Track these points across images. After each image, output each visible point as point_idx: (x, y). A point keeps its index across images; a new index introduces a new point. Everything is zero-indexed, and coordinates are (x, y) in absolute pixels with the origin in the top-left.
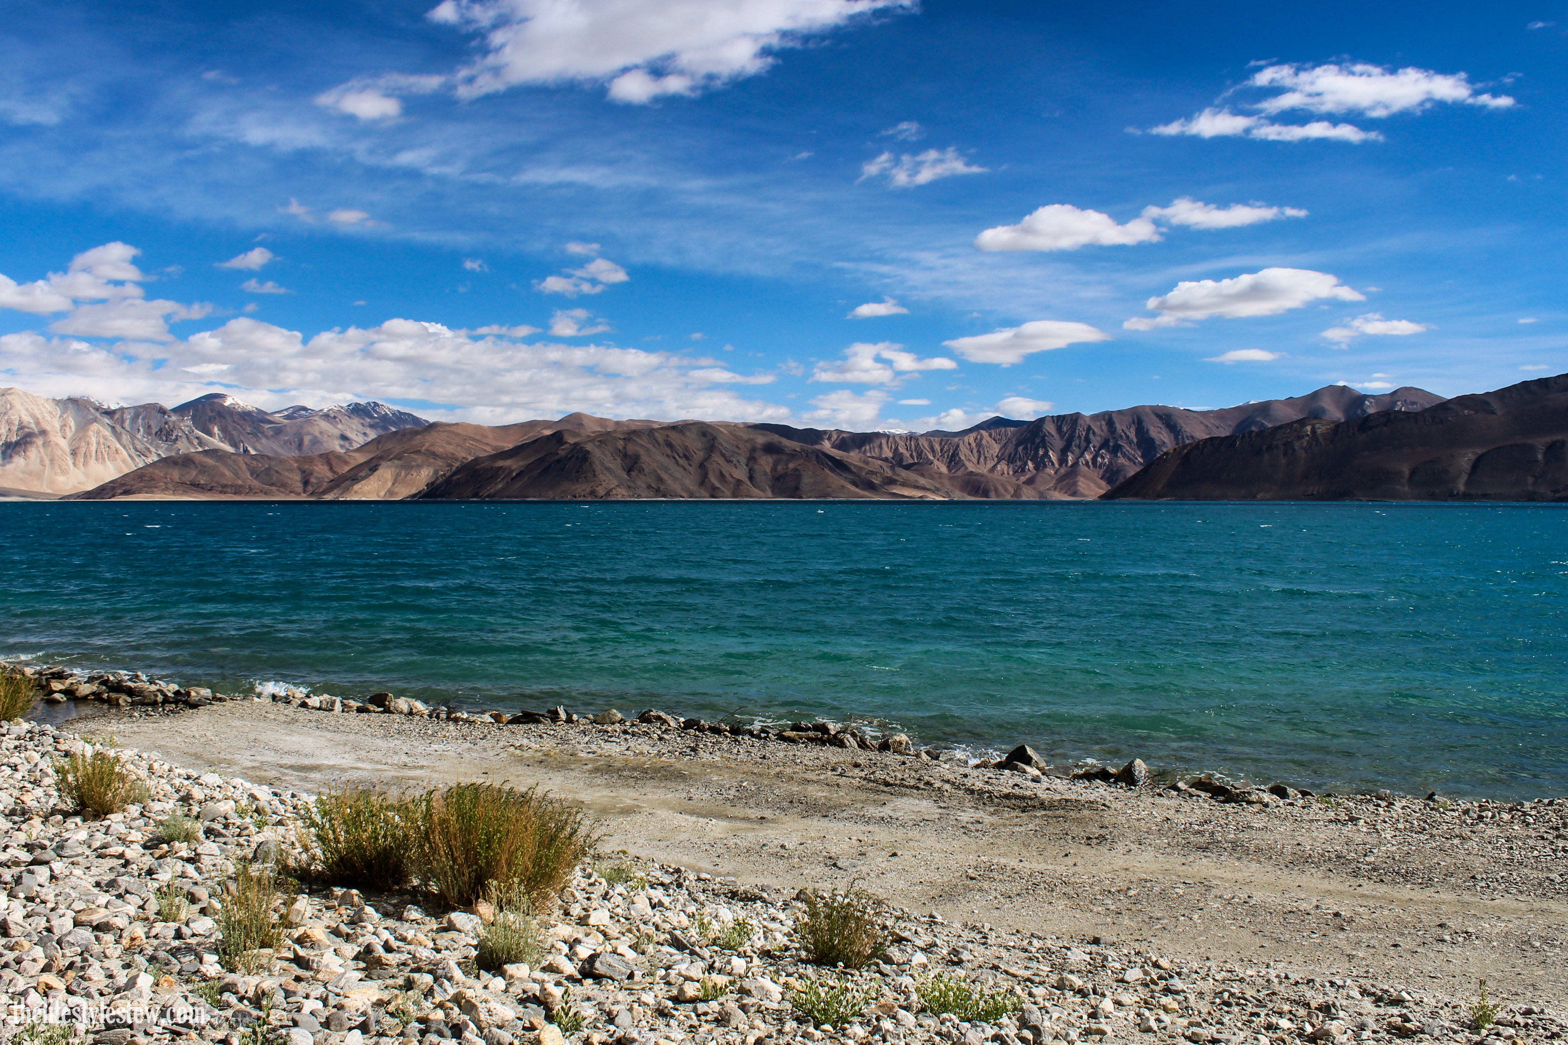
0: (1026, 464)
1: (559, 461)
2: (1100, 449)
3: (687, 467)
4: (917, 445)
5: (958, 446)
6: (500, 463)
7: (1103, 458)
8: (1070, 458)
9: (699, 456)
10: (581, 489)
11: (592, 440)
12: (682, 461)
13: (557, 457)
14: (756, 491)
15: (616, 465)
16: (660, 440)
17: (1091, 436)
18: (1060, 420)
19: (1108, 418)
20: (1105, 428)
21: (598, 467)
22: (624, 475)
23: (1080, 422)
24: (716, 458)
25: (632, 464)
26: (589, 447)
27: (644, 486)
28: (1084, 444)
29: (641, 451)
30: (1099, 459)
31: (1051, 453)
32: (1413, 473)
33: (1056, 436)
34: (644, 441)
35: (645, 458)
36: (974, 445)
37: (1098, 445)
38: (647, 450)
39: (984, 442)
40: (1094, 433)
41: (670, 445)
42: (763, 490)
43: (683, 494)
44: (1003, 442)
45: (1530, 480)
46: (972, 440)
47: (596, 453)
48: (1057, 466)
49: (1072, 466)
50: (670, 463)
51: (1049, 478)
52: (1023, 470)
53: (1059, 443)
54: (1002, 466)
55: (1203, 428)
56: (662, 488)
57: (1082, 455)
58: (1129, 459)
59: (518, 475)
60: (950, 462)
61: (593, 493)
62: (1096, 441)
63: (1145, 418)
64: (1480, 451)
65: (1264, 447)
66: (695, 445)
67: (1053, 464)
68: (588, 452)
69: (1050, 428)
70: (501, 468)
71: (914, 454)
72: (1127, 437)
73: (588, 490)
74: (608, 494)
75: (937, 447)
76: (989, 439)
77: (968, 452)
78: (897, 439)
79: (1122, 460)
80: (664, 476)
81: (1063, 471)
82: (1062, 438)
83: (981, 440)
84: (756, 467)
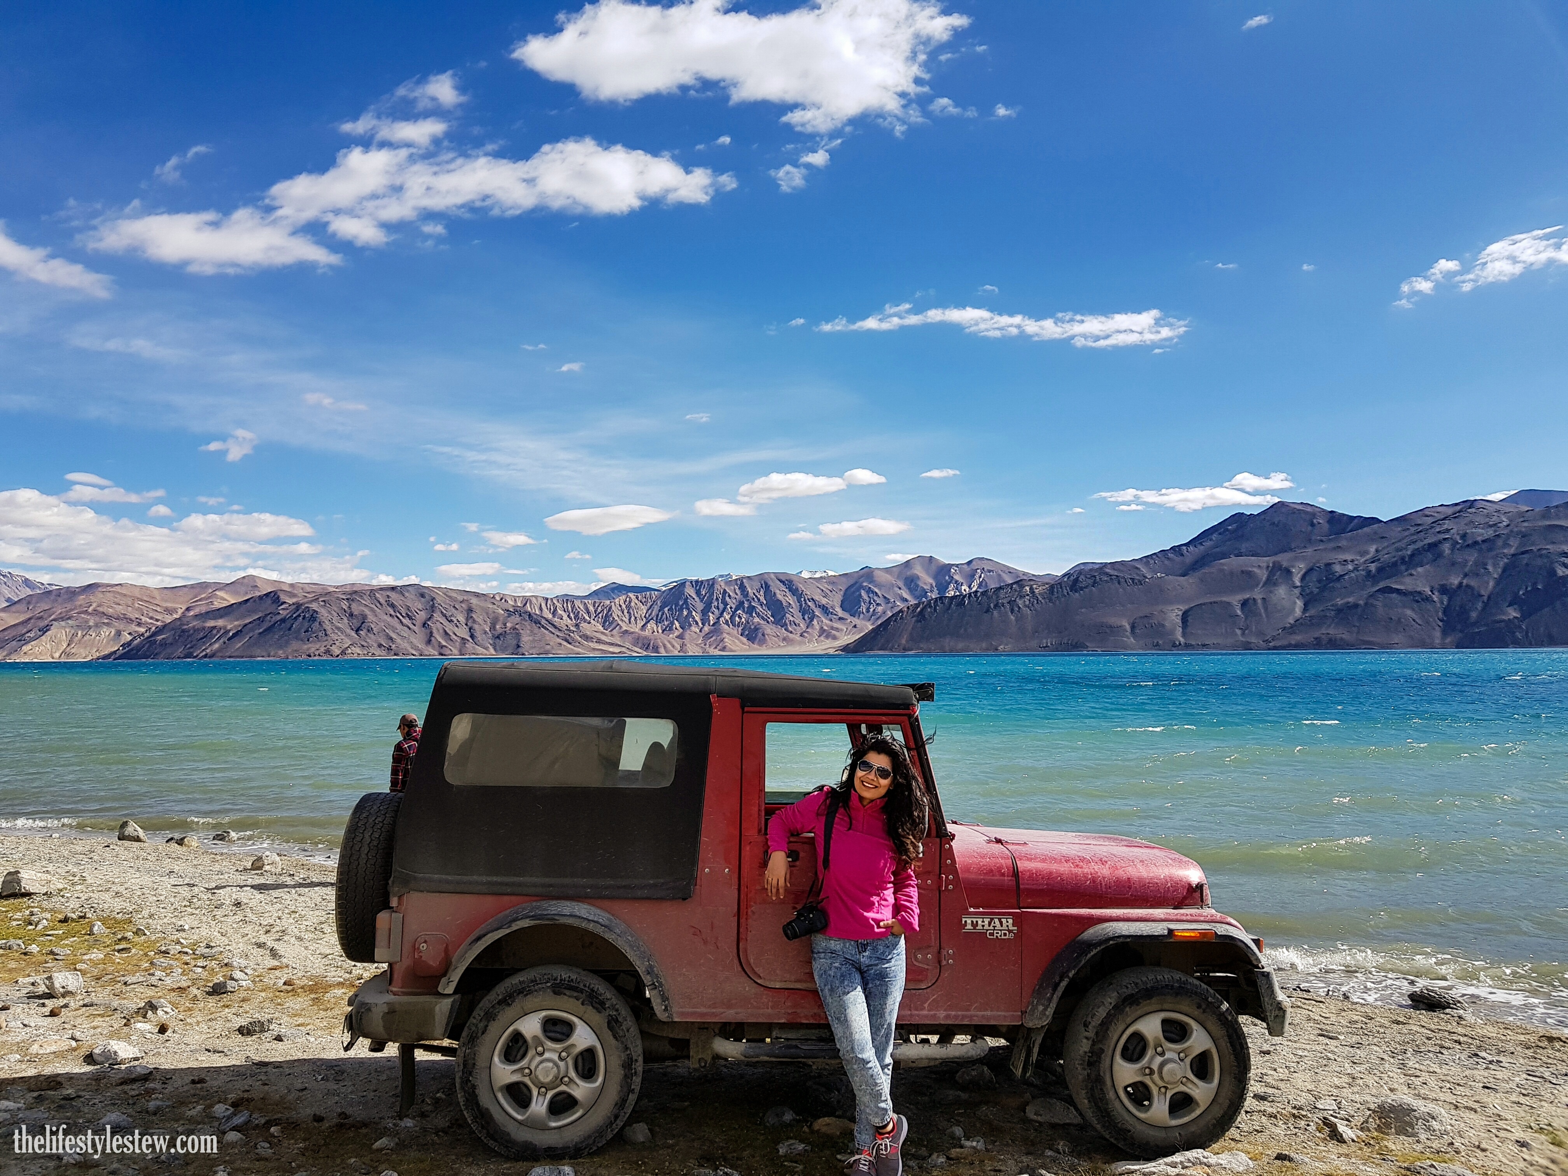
0: (672, 623)
1: (283, 620)
2: (736, 610)
3: (412, 626)
4: (573, 607)
5: (611, 608)
6: (211, 623)
7: (739, 617)
8: (711, 618)
9: (422, 616)
10: (313, 647)
11: (316, 600)
12: (406, 621)
13: (279, 618)
14: (480, 650)
15: (344, 624)
16: (382, 601)
17: (727, 598)
18: (697, 584)
19: (741, 584)
20: (738, 591)
21: (328, 626)
22: (353, 634)
23: (717, 586)
24: (437, 616)
25: (360, 625)
26: (314, 606)
27: (375, 645)
28: (721, 606)
29: (367, 611)
30: (737, 619)
31: (694, 613)
32: (1133, 627)
33: (697, 599)
34: (366, 601)
35: (371, 617)
36: (624, 606)
37: (734, 606)
38: (372, 610)
39: (633, 604)
40: (729, 596)
41: (393, 606)
42: (486, 648)
43: (414, 653)
44: (649, 605)
45: (1239, 632)
46: (622, 602)
47: (323, 613)
48: (700, 624)
49: (714, 624)
50: (395, 622)
51: (695, 636)
52: (671, 629)
53: (700, 606)
54: (652, 625)
55: (820, 591)
56: (393, 646)
57: (721, 614)
58: (763, 618)
59: (234, 635)
60: (604, 622)
61: (328, 652)
62: (732, 603)
63: (770, 583)
64: (1184, 608)
65: (992, 605)
66: (417, 605)
67: (697, 623)
68: (315, 611)
69: (690, 591)
70: (214, 627)
71: (572, 615)
72: (759, 600)
73: (323, 649)
74: (343, 653)
75: (591, 608)
76: (636, 601)
77: (620, 613)
78: (555, 601)
79: (757, 620)
80: (394, 636)
81: (706, 629)
82: (702, 601)
83: (630, 602)
84: (476, 626)
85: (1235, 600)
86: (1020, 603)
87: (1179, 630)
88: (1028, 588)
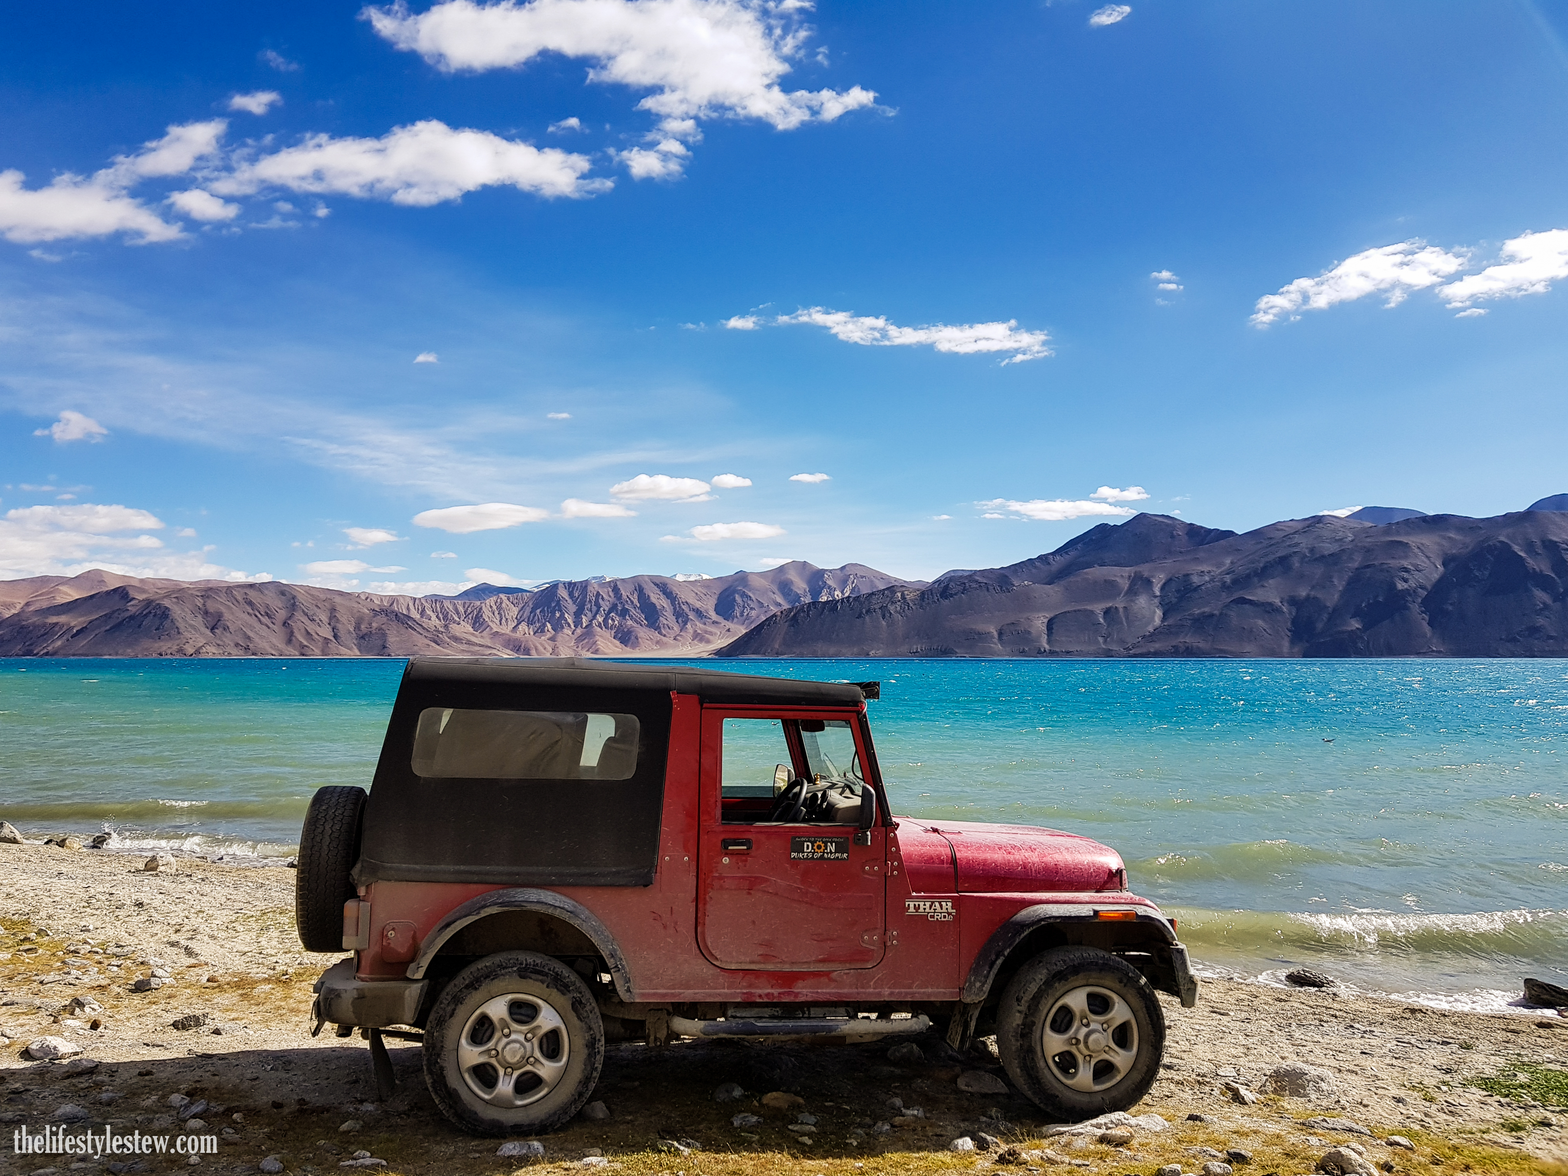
0: (544, 625)
1: (132, 618)
2: (609, 612)
3: (271, 625)
4: (442, 607)
5: (481, 609)
6: (53, 619)
7: (613, 620)
8: (584, 620)
9: (282, 614)
10: (167, 646)
11: (167, 596)
12: (265, 620)
13: (127, 614)
14: (343, 650)
15: (198, 621)
16: (239, 598)
17: (600, 601)
18: (571, 586)
19: (614, 586)
20: (611, 594)
21: (181, 625)
22: (208, 632)
23: (590, 588)
24: (298, 615)
25: (215, 623)
26: (166, 603)
27: (232, 645)
28: (594, 609)
29: (223, 609)
30: (610, 621)
31: (566, 615)
32: (1000, 634)
33: (570, 601)
34: (223, 599)
35: (227, 615)
36: (495, 607)
37: (607, 609)
38: (229, 608)
39: (504, 605)
40: (603, 599)
41: (250, 603)
42: (350, 649)
43: (274, 653)
44: (521, 606)
46: (493, 604)
47: (177, 611)
48: (572, 626)
49: (586, 627)
50: (253, 621)
51: (567, 638)
52: (543, 631)
53: (572, 608)
54: (523, 627)
55: (694, 595)
56: (251, 646)
57: (594, 617)
58: (636, 621)
59: (79, 632)
60: (474, 624)
61: (180, 651)
62: (605, 606)
63: (644, 586)
64: (1049, 615)
66: (276, 603)
67: (569, 625)
68: (167, 608)
69: (563, 593)
70: (56, 624)
71: (440, 615)
72: (632, 602)
73: (175, 648)
74: (198, 652)
75: (461, 609)
76: (508, 603)
77: (491, 614)
78: (423, 601)
79: (630, 622)
80: (251, 634)
81: (579, 631)
82: (574, 603)
83: (501, 603)
84: (339, 626)
85: (1098, 608)
86: (892, 608)
87: (1045, 638)
88: (899, 595)
